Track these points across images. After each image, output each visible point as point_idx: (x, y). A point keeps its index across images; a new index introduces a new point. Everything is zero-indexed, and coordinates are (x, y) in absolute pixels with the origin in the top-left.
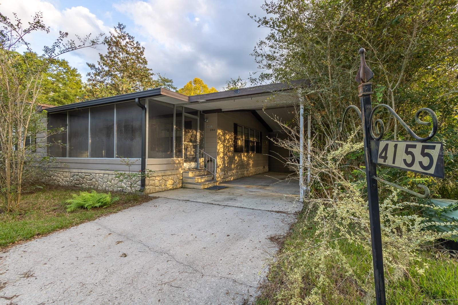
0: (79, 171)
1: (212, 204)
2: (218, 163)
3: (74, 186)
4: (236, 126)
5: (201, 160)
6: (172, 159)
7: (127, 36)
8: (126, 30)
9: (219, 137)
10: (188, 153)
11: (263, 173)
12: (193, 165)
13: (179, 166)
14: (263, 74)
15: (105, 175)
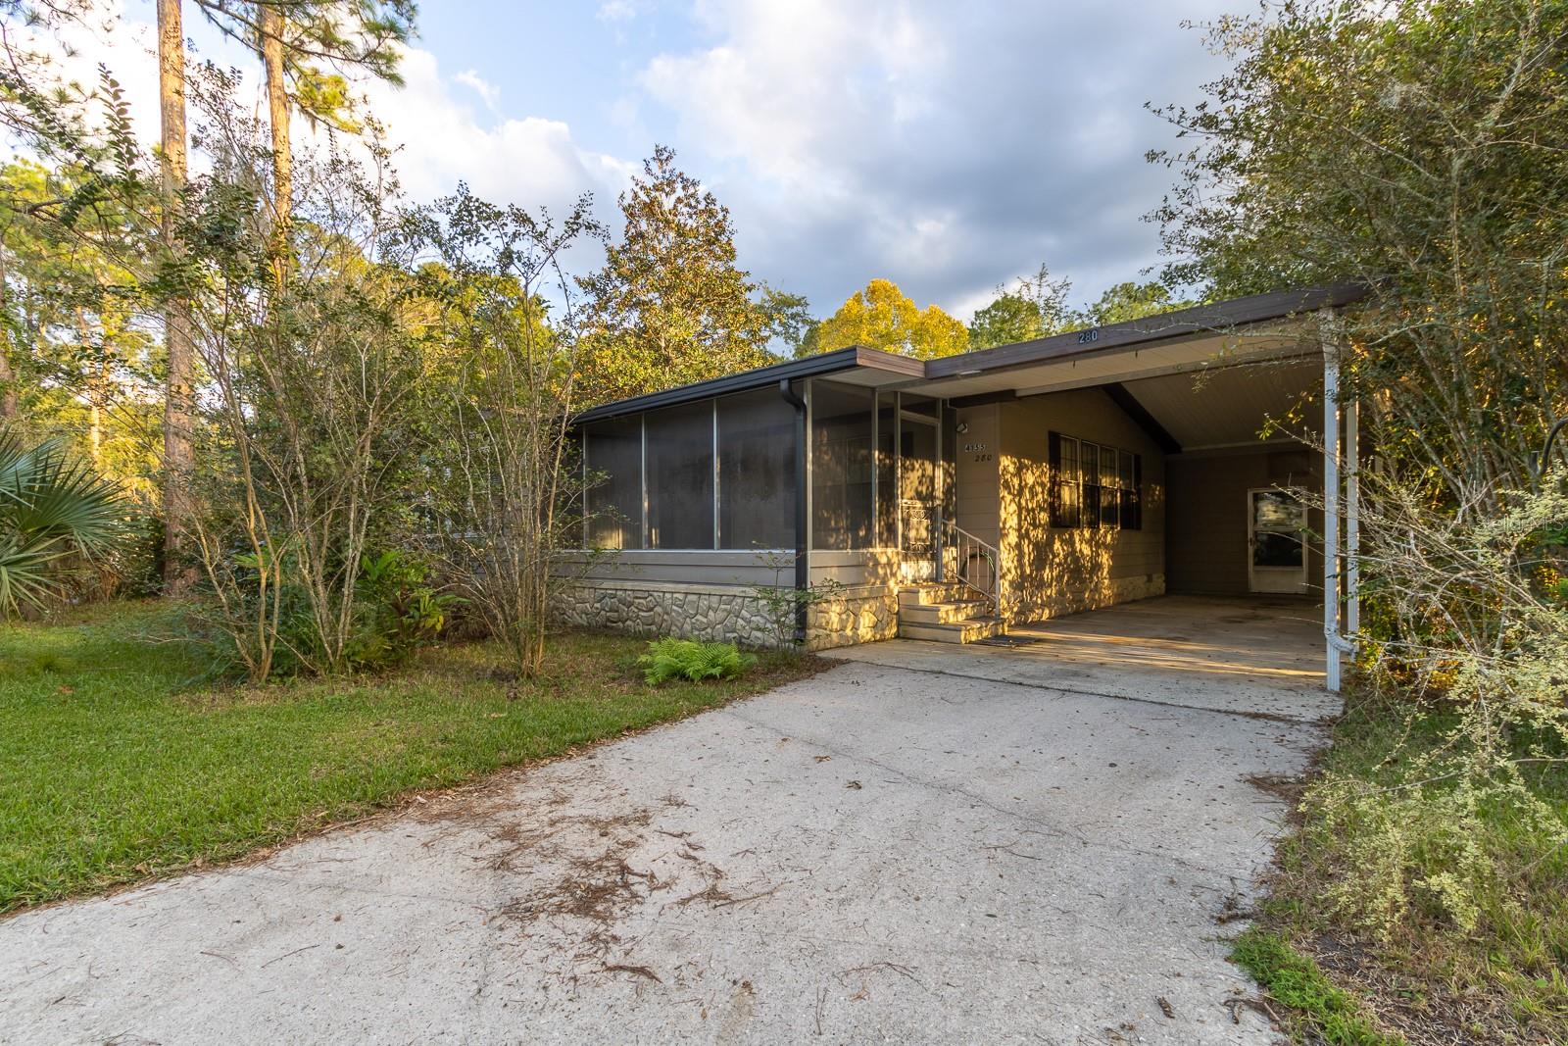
0: (619, 585)
1: (1021, 684)
2: (1004, 564)
3: (606, 627)
4: (1055, 440)
5: (949, 555)
6: (871, 550)
7: (679, 180)
8: (676, 165)
9: (1006, 481)
10: (912, 534)
11: (1146, 598)
12: (925, 568)
13: (888, 571)
14: (1173, 268)
15: (690, 598)
